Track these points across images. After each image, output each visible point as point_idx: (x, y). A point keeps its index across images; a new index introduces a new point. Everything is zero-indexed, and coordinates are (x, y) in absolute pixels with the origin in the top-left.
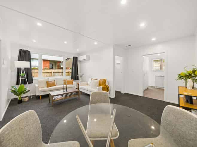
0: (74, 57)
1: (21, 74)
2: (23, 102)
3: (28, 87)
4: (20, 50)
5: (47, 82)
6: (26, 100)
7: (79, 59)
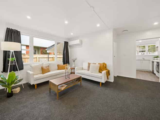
0: (65, 42)
1: (10, 59)
2: (14, 94)
3: (19, 74)
4: (7, 28)
5: (42, 68)
6: (18, 91)
7: (70, 43)
